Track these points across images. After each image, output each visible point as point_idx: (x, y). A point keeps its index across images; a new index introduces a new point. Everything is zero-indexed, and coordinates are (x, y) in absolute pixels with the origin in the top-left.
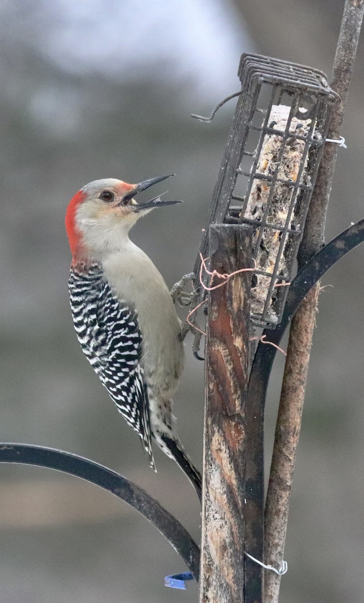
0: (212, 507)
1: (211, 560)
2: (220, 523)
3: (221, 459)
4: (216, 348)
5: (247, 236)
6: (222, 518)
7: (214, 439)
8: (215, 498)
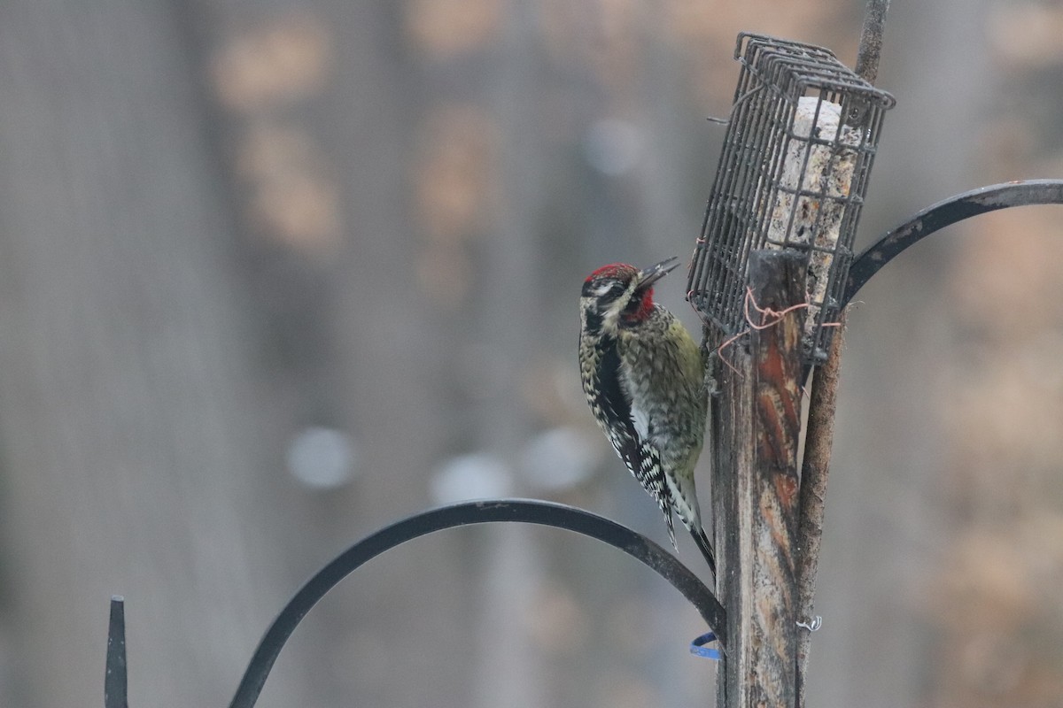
0: (762, 572)
1: (760, 630)
2: (771, 589)
3: (771, 518)
4: (766, 393)
5: (801, 266)
6: (773, 584)
7: (763, 495)
8: (765, 562)
